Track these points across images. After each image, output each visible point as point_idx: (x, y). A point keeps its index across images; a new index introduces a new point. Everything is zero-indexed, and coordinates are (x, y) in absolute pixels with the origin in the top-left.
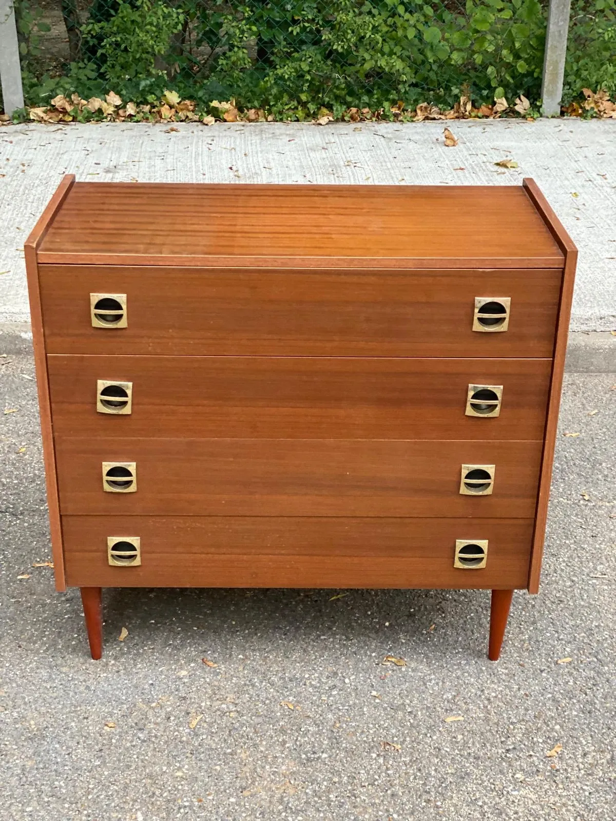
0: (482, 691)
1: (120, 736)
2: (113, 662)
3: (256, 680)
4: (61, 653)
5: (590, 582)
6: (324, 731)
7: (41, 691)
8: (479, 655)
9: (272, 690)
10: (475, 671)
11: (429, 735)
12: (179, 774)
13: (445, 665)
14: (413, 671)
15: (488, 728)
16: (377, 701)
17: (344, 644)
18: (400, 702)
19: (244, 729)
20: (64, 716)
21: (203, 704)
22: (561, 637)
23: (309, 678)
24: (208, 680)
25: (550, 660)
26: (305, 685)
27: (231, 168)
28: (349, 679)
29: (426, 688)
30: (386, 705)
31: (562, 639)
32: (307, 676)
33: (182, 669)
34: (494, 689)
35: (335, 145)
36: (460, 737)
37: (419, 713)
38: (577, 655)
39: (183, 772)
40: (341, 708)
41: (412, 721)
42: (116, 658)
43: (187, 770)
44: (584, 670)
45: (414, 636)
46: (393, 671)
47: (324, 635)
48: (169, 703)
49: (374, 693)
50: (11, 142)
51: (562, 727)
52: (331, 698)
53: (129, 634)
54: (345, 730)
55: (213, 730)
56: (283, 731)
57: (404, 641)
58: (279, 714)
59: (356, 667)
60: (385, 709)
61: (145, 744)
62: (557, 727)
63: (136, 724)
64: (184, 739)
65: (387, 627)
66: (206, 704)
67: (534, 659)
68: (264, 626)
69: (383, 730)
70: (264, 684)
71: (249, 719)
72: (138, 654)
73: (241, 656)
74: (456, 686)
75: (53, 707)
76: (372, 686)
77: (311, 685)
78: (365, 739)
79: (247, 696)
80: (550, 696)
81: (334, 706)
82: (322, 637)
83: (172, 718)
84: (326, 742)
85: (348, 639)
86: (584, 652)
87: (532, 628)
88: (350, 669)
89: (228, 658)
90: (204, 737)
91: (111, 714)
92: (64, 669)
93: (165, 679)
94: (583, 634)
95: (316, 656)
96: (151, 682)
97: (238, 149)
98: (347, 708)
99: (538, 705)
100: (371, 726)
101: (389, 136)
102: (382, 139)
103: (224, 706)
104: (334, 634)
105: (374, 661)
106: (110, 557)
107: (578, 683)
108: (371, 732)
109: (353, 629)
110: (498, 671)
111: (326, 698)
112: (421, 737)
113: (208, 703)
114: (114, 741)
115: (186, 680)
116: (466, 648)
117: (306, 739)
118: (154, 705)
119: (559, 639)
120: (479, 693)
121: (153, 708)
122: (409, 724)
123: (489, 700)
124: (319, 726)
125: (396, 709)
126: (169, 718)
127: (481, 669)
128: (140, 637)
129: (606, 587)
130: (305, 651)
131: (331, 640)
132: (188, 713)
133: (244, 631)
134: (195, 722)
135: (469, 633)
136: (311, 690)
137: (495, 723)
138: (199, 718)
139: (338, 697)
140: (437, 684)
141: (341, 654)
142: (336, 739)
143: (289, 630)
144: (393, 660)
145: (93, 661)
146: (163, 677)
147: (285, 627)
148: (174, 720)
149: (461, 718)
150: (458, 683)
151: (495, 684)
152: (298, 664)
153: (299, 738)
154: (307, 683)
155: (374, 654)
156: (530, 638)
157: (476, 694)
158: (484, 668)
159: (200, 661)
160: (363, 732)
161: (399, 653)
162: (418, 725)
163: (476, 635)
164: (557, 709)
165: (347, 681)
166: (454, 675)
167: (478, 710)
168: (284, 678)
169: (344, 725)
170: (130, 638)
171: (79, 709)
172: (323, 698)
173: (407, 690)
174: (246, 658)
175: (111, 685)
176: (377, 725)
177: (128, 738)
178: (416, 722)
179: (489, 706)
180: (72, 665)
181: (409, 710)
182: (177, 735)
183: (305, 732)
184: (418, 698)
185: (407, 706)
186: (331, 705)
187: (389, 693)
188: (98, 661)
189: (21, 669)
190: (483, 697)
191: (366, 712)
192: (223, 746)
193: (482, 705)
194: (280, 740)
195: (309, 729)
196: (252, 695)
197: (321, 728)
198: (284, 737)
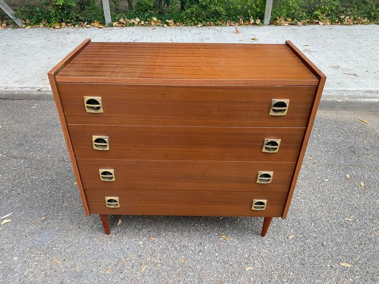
0: (260, 253)
1: (113, 276)
2: (114, 236)
3: (169, 247)
4: (95, 231)
5: (297, 198)
6: (196, 275)
7: (85, 250)
8: (257, 233)
9: (175, 252)
10: (256, 242)
11: (239, 278)
13: (244, 239)
14: (232, 242)
15: (263, 273)
16: (218, 259)
17: (205, 228)
18: (226, 259)
19: (163, 273)
20: (91, 265)
21: (147, 259)
22: (288, 225)
23: (190, 246)
24: (150, 246)
25: (285, 236)
26: (189, 250)
27: (171, 40)
28: (206, 246)
29: (237, 251)
30: (221, 261)
31: (289, 226)
32: (190, 245)
33: (140, 240)
34: (264, 252)
35: (202, 33)
36: (252, 279)
37: (235, 265)
38: (295, 234)
40: (203, 262)
41: (232, 270)
42: (115, 234)
44: (299, 242)
45: (232, 224)
46: (224, 242)
47: (197, 224)
48: (134, 258)
49: (216, 254)
51: (293, 273)
52: (199, 257)
53: (122, 222)
54: (204, 274)
55: (151, 274)
56: (179, 275)
57: (228, 227)
58: (178, 265)
59: (209, 241)
60: (221, 263)
61: (122, 281)
62: (291, 273)
63: (120, 269)
64: (138, 279)
65: (221, 220)
66: (149, 260)
67: (279, 236)
68: (174, 219)
69: (221, 274)
70: (172, 249)
71: (166, 267)
72: (124, 232)
73: (164, 234)
74: (249, 250)
75: (87, 259)
76: (216, 250)
77: (191, 250)
78: (213, 279)
79: (165, 255)
80: (287, 256)
81: (200, 261)
82: (196, 225)
83: (134, 267)
84: (196, 281)
85: (206, 226)
86: (298, 232)
87: (277, 220)
88: (207, 241)
89: (159, 235)
90: (147, 277)
91: (110, 264)
92: (95, 239)
93: (133, 245)
94: (297, 224)
95: (193, 234)
96: (128, 247)
97: (173, 34)
98: (205, 262)
99: (282, 260)
100: (215, 272)
101: (219, 30)
102: (217, 31)
103: (156, 260)
104: (201, 223)
105: (216, 237)
106: (107, 205)
107: (297, 249)
108: (215, 276)
109: (208, 221)
110: (265, 242)
111: (197, 257)
112: (236, 279)
113: (150, 259)
114: (110, 279)
115: (142, 246)
116: (252, 231)
117: (189, 279)
118: (128, 259)
119: (288, 226)
120: (258, 254)
121: (127, 261)
122: (231, 271)
123: (262, 258)
124: (194, 272)
125: (225, 263)
126: (133, 267)
127: (258, 241)
128: (126, 224)
129: (303, 200)
130: (189, 232)
131: (200, 226)
132: (141, 264)
133: (166, 221)
134: (143, 269)
135: (253, 222)
136: (191, 252)
137: (266, 271)
138: (145, 267)
139: (202, 257)
140: (242, 249)
141: (203, 233)
142: (201, 279)
143: (183, 221)
144: (224, 237)
145: (106, 235)
146: (133, 244)
147: (182, 219)
149: (252, 268)
150: (250, 249)
151: (265, 249)
152: (186, 239)
153: (186, 279)
154: (190, 249)
155: (216, 234)
156: (277, 226)
157: (257, 254)
158: (260, 241)
159: (148, 236)
160: (212, 276)
161: (226, 233)
162: (235, 272)
163: (256, 224)
164: (291, 263)
165: (206, 248)
166: (248, 245)
167: (258, 263)
168: (181, 246)
169: (204, 272)
170: (122, 224)
171: (98, 261)
172: (196, 257)
173: (229, 253)
174: (166, 235)
175: (112, 248)
176: (218, 272)
177: (116, 277)
178: (234, 270)
179: (263, 261)
180: (98, 237)
181: (231, 264)
182: (136, 276)
183: (188, 275)
184: (234, 257)
185: (230, 261)
186: (199, 261)
187: (222, 254)
188: (108, 235)
189: (78, 239)
190: (260, 256)
191: (213, 265)
192: (154, 282)
193: (260, 261)
194: (178, 280)
195: (190, 274)
196: (168, 255)
197: (195, 273)
198: (180, 278)
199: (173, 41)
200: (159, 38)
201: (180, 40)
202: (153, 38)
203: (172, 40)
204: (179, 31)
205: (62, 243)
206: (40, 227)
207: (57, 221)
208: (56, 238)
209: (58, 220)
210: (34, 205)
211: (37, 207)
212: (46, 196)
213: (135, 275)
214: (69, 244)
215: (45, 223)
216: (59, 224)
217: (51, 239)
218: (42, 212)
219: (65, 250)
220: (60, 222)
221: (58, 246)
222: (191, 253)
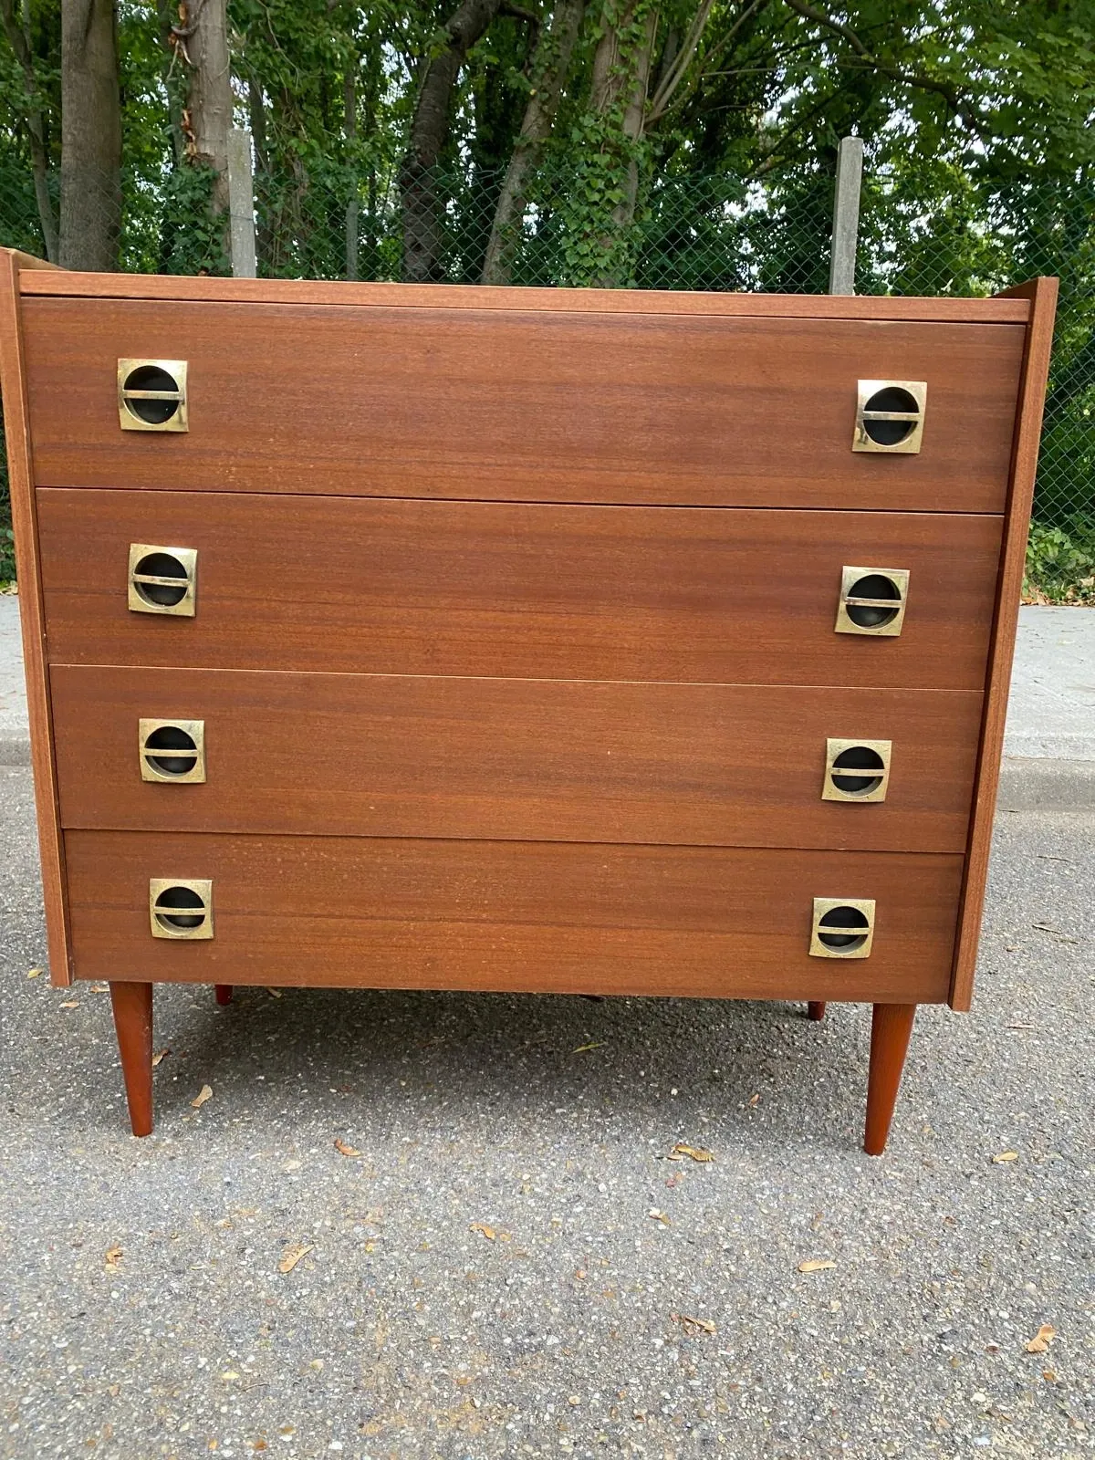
0: (864, 1211)
1: (132, 1285)
2: (169, 1141)
3: (428, 1182)
4: (81, 1123)
5: (1008, 1034)
6: (554, 1286)
8: (845, 1145)
9: (457, 1202)
10: (844, 1174)
11: (770, 1300)
12: (231, 1376)
13: (785, 1163)
14: (727, 1172)
15: (889, 1286)
16: (662, 1227)
17: (598, 1123)
18: (702, 1230)
19: (391, 1277)
20: (36, 1241)
21: (318, 1225)
22: (986, 1118)
23: (529, 1181)
24: (337, 1179)
25: (976, 1155)
26: (521, 1193)
28: (607, 1184)
29: (756, 1203)
30: (678, 1235)
31: (988, 1122)
32: (526, 1177)
33: (292, 1157)
34: (885, 1209)
36: (835, 1305)
37: (746, 1252)
38: (1025, 1149)
39: (241, 1372)
40: (590, 1239)
41: (733, 1268)
42: (176, 1136)
43: (251, 1366)
44: (1046, 1176)
45: (723, 1113)
46: (690, 1171)
47: (561, 1107)
48: (251, 1221)
49: (655, 1212)
51: (1039, 1285)
52: (571, 1220)
53: (214, 1095)
54: (596, 1285)
55: (327, 1279)
56: (469, 1283)
57: (706, 1120)
58: (465, 1248)
59: (619, 1164)
60: (677, 1243)
61: (177, 1303)
62: (1031, 1286)
63: (174, 1260)
64: (263, 1294)
65: (674, 1097)
66: (324, 1226)
67: (946, 1154)
68: (457, 1090)
69: (677, 1286)
70: (443, 1189)
71: (404, 1256)
72: (220, 1129)
73: (406, 1139)
74: (811, 1201)
76: (651, 1198)
77: (534, 1195)
78: (639, 1304)
79: (406, 1211)
80: (996, 1222)
81: (577, 1236)
82: (558, 1111)
83: (248, 1251)
84: (557, 1310)
85: (604, 1114)
86: (1034, 1143)
87: (930, 1103)
88: (607, 1166)
89: (382, 1138)
90: (305, 1292)
91: (129, 1239)
92: (76, 1151)
93: (255, 1174)
94: (1023, 1114)
95: (545, 1142)
96: (227, 1179)
98: (601, 1239)
99: (978, 1240)
100: (651, 1277)
103: (357, 1229)
104: (580, 1107)
105: (654, 1153)
106: (153, 920)
107: (1043, 1198)
108: (651, 1290)
109: (613, 1098)
110: (886, 1175)
111: (560, 1220)
112: (754, 1303)
113: (328, 1223)
114: (116, 1294)
115: (295, 1179)
116: (820, 1134)
117: (517, 1302)
118: (221, 1222)
119: (982, 1121)
120: (858, 1215)
121: (218, 1229)
122: (727, 1274)
123: (879, 1228)
124: (544, 1276)
125: (699, 1244)
126: (244, 1249)
127: (853, 1171)
128: (231, 1102)
129: (1037, 1042)
130: (525, 1133)
131: (575, 1115)
132: (284, 1242)
133: (420, 1096)
134: (291, 1261)
135: (821, 1109)
136: (531, 1202)
137: (901, 1277)
138: (303, 1252)
139: (584, 1218)
140: (776, 1196)
141: (591, 1141)
142: (578, 1303)
143: (498, 1097)
144: (689, 1151)
145: (132, 1137)
146: (254, 1170)
147: (494, 1092)
148: (250, 1256)
149: (831, 1265)
150: (816, 1195)
151: (886, 1198)
152: (512, 1155)
153: (501, 1300)
154: (526, 1191)
155: (652, 1141)
156: (931, 1119)
157: (852, 1217)
158: (858, 1169)
159: (330, 1145)
160: (633, 1291)
161: (699, 1140)
162: (747, 1278)
163: (834, 1113)
164: (1019, 1249)
165: (602, 1187)
166: (805, 1181)
167: (862, 1248)
168: (483, 1180)
169: (596, 1274)
170: (213, 1103)
171: (71, 1226)
172: (554, 1219)
173: (718, 1208)
174: (416, 1143)
175: (150, 1182)
176: (662, 1277)
177: (147, 1289)
178: (741, 1271)
179: (883, 1241)
180: (93, 1144)
181: (725, 1247)
182: (250, 1287)
183: (515, 1287)
184: (741, 1224)
185: (721, 1239)
186: (571, 1234)
187: (683, 1211)
188: (143, 1139)
190: (868, 1222)
191: (639, 1249)
192: (339, 1312)
193: (868, 1239)
194: (462, 1303)
195: (524, 1280)
196: (418, 1210)
197: (547, 1279)
198: (472, 1296)
213: (249, 1283)
222: (533, 1204)
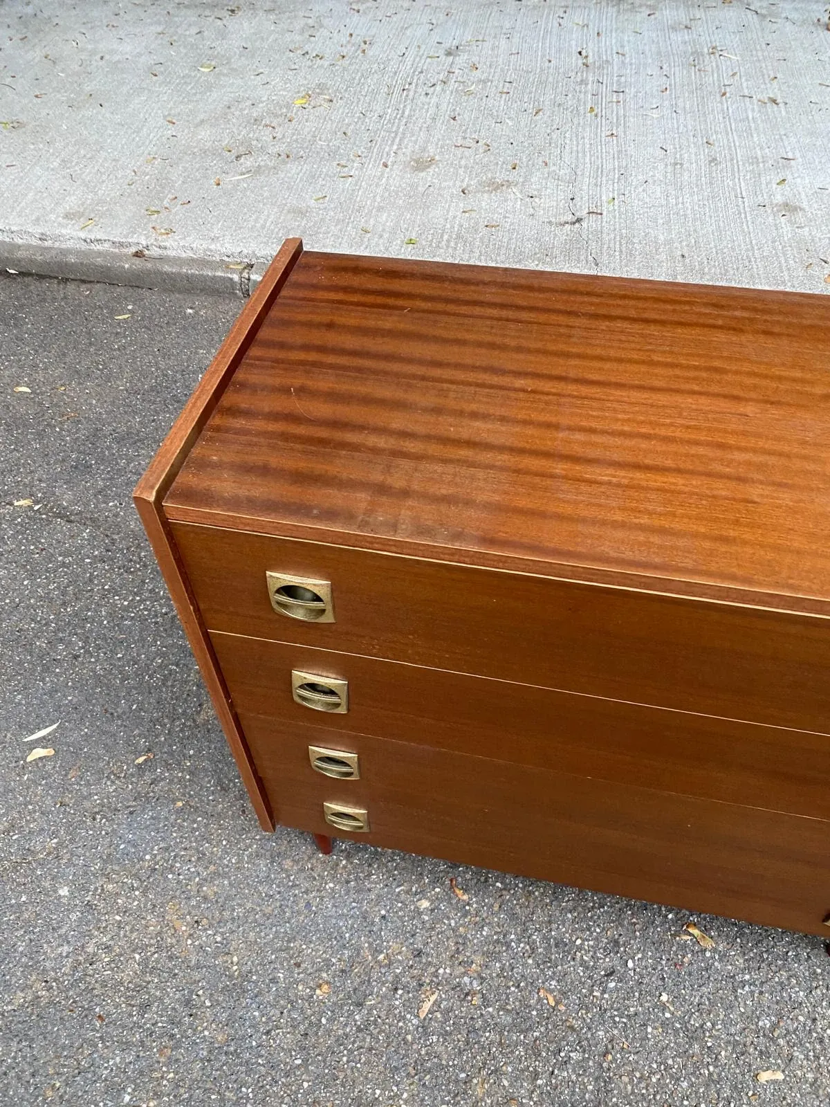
0: (814, 1020)
1: (333, 1013)
2: (344, 862)
3: (513, 936)
4: (289, 834)
6: (591, 1063)
7: (255, 899)
9: (530, 961)
10: (807, 974)
11: (732, 1104)
13: (765, 956)
14: (721, 960)
16: (668, 1015)
18: (695, 1022)
19: (487, 1034)
20: (273, 957)
21: (441, 971)
23: (580, 948)
24: (453, 923)
26: (574, 959)
27: (580, 53)
28: (633, 959)
29: (736, 998)
30: (679, 1026)
32: (578, 942)
33: (422, 893)
35: (700, 22)
37: (723, 1053)
40: (617, 1019)
41: (711, 1068)
42: (349, 856)
46: (694, 953)
48: (400, 958)
49: (664, 997)
50: (358, 11)
52: (606, 996)
54: (618, 1067)
55: (448, 1028)
56: (535, 1050)
58: (534, 1013)
59: (645, 938)
60: (676, 1031)
61: (360, 1035)
63: (355, 991)
64: (409, 1037)
66: (445, 973)
69: (671, 1079)
70: (522, 945)
71: (495, 1012)
72: (376, 854)
73: (499, 884)
74: (777, 1003)
75: (263, 934)
76: (663, 979)
77: (583, 963)
78: (644, 1091)
79: (498, 964)
81: (609, 1014)
83: (400, 991)
84: (590, 1088)
88: (636, 937)
89: (482, 884)
90: (435, 1038)
91: (328, 964)
92: (288, 864)
93: (401, 909)
95: (594, 902)
96: (383, 912)
97: (591, 26)
98: (624, 1020)
100: (655, 1066)
101: (764, 12)
102: (755, 16)
103: (467, 979)
105: (670, 929)
108: (654, 1080)
111: (599, 994)
113: (448, 970)
114: (324, 1021)
115: (426, 918)
117: (566, 1074)
118: (381, 957)
120: (809, 1022)
121: (380, 964)
122: (706, 1072)
123: (821, 1041)
124: (584, 1051)
125: (691, 1035)
126: (396, 989)
127: (815, 972)
130: (581, 890)
132: (421, 985)
134: (427, 1006)
136: (580, 971)
138: (433, 998)
139: (615, 995)
141: (627, 905)
142: (605, 1081)
144: (696, 932)
145: (321, 855)
146: (400, 905)
148: (401, 996)
149: (780, 1076)
150: (782, 997)
152: (569, 915)
153: (556, 1071)
154: (578, 959)
155: (670, 916)
157: (804, 1025)
158: (819, 971)
159: (448, 883)
160: (642, 1077)
161: (705, 919)
162: (720, 1079)
165: (630, 964)
166: (777, 979)
167: (805, 1062)
168: (549, 940)
169: (618, 1056)
171: (292, 945)
172: (595, 994)
173: (709, 999)
174: (505, 889)
175: (336, 906)
176: (662, 1067)
177: (341, 1019)
178: (717, 1070)
179: (822, 1058)
180: (297, 857)
181: (709, 1044)
182: (401, 1028)
183: (565, 1059)
184: (723, 1020)
185: (708, 1034)
186: (605, 1010)
187: (685, 1000)
188: (327, 857)
189: (238, 854)
190: (815, 1035)
191: (650, 1036)
192: (456, 1062)
193: (811, 1054)
194: (531, 1069)
195: (572, 1054)
196: (505, 964)
197: (587, 1056)
198: (537, 1063)
199: (586, 57)
200: (538, 41)
201: (614, 52)
202: (515, 40)
203: (584, 53)
204: (615, 9)
205: (193, 859)
206: (132, 790)
207: (180, 775)
208: (176, 838)
209: (182, 772)
210: (117, 705)
211: (124, 713)
212: (151, 677)
213: (401, 1024)
214: (212, 868)
215: (148, 777)
216: (186, 786)
217: (163, 839)
218: (139, 735)
219: (200, 885)
220: (189, 780)
221: (181, 868)
222: (582, 974)
